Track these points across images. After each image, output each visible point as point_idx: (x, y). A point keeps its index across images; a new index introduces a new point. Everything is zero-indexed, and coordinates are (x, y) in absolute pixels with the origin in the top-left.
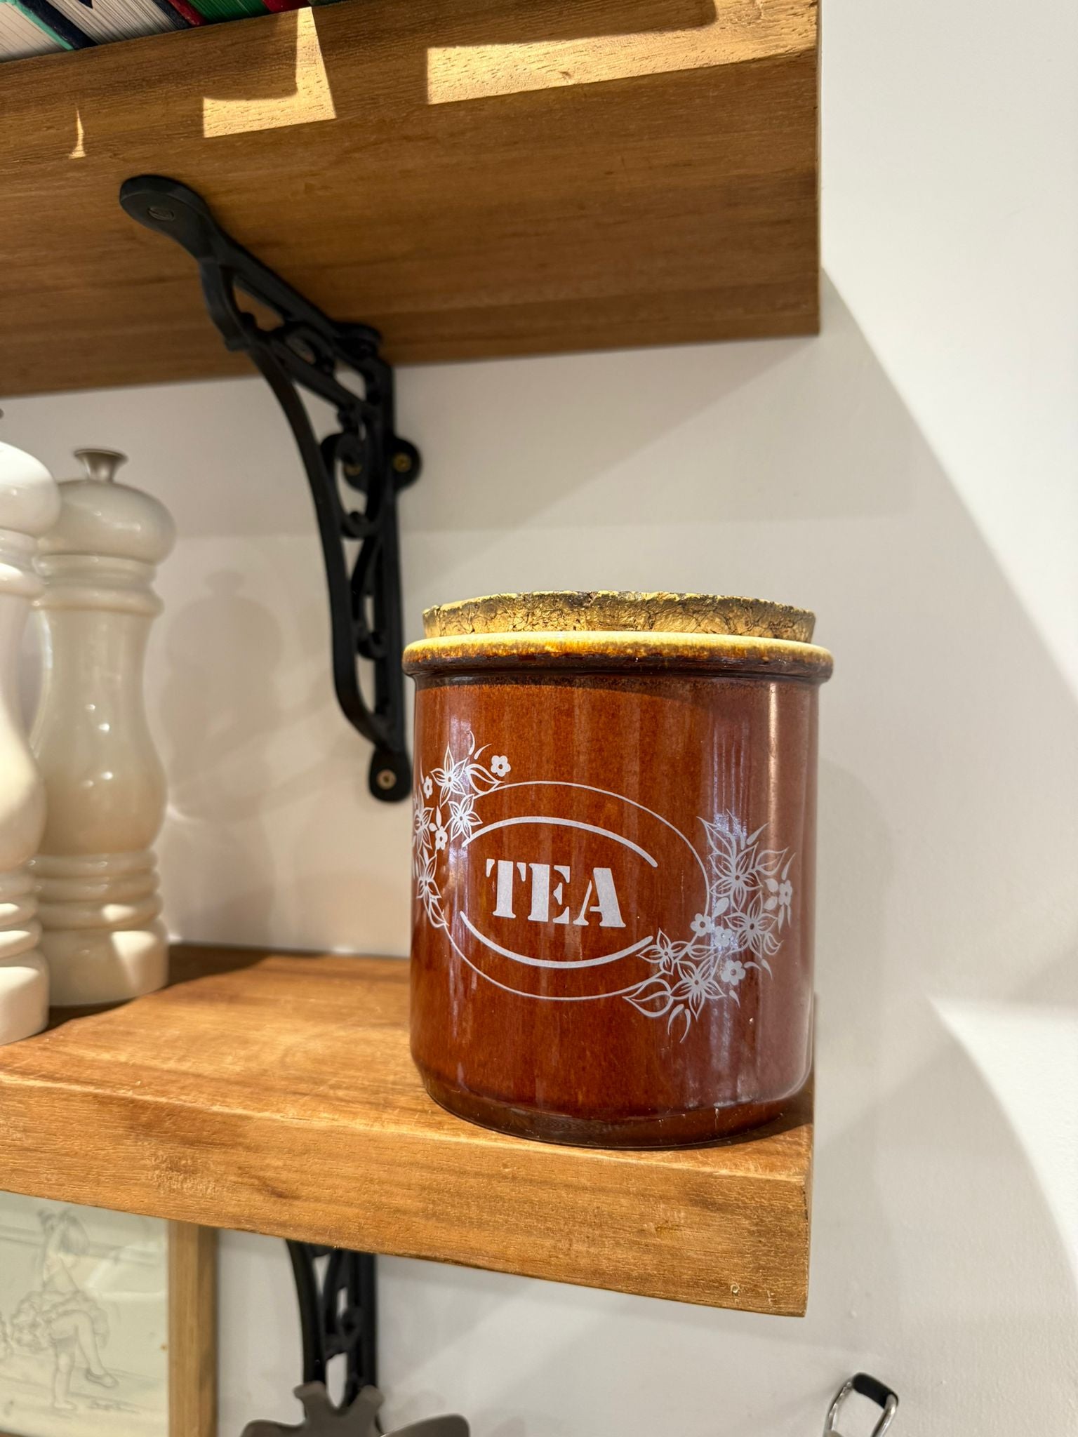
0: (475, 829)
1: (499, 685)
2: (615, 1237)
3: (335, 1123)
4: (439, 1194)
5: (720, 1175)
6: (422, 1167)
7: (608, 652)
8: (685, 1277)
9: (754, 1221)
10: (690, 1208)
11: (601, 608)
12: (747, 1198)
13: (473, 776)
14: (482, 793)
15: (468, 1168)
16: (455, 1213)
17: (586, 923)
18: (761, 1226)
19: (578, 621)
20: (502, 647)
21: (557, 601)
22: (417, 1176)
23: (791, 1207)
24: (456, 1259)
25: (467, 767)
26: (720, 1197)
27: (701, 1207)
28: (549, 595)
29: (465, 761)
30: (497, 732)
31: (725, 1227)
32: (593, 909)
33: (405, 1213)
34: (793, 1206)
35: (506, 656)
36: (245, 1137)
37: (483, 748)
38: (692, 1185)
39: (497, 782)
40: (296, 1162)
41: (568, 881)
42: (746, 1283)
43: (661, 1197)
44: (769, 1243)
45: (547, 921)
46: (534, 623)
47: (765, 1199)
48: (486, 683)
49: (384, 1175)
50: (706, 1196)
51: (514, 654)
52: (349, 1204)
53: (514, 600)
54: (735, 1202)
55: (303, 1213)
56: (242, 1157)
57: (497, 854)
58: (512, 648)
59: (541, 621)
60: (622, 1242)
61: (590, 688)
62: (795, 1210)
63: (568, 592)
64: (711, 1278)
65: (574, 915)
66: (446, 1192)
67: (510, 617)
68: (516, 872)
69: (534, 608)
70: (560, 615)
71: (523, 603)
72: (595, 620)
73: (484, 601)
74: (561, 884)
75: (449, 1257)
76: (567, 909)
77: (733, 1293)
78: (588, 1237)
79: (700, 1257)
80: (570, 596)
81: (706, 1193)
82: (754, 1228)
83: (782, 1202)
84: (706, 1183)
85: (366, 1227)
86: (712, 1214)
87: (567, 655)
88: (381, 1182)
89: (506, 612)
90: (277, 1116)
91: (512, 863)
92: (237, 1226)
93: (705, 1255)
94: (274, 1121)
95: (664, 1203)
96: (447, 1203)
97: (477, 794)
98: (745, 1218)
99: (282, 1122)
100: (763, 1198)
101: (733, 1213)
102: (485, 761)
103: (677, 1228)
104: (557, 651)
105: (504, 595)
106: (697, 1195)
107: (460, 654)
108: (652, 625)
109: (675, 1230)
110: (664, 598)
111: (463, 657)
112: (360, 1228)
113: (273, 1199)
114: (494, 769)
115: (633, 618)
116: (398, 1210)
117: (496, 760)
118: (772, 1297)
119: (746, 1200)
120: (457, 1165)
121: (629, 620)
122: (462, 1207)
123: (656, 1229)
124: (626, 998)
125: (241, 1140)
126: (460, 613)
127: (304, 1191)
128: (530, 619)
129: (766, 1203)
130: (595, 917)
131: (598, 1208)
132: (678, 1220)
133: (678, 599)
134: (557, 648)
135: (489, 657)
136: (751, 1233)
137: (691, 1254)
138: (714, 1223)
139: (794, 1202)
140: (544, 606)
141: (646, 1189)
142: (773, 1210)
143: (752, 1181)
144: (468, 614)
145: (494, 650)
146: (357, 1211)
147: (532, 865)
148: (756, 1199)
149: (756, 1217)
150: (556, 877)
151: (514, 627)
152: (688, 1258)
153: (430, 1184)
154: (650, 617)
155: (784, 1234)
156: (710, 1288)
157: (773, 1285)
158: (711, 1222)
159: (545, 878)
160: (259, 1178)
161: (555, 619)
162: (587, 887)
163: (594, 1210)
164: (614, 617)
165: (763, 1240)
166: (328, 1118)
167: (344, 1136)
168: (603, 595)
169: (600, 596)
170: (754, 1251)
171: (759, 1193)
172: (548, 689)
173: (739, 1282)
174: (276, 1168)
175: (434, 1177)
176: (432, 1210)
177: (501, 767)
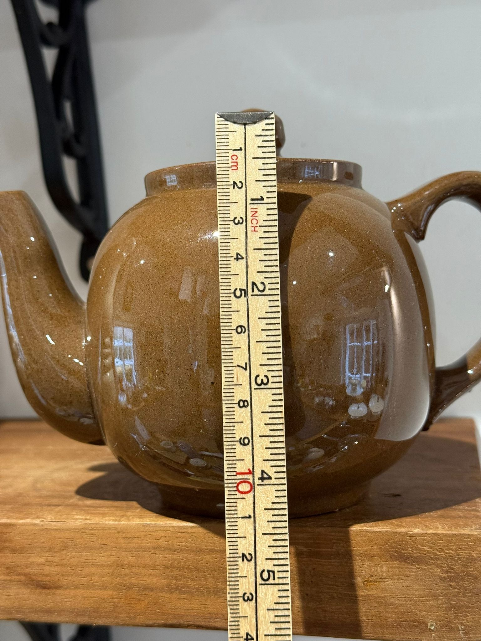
2: (329, 592)
3: (88, 522)
4: (180, 571)
5: (414, 534)
6: (164, 550)
8: (390, 620)
9: (445, 569)
10: (390, 563)
12: (438, 551)
15: (203, 547)
16: (194, 585)
18: (450, 573)
22: (161, 558)
23: (475, 555)
24: (198, 623)
26: (415, 552)
31: (421, 576)
33: (152, 590)
34: (477, 554)
36: (11, 541)
38: (391, 543)
40: (56, 558)
42: (440, 621)
43: (365, 556)
47: (453, 550)
49: (132, 560)
50: (403, 551)
52: (104, 587)
55: (66, 600)
56: (9, 559)
60: (335, 595)
62: (478, 557)
64: (411, 619)
66: (186, 568)
75: (191, 623)
77: (430, 629)
78: (307, 595)
79: (401, 602)
81: (403, 549)
82: (445, 575)
83: (467, 552)
84: (403, 541)
85: (119, 605)
86: (410, 566)
88: (130, 566)
90: (37, 521)
92: (9, 617)
93: (405, 600)
94: (35, 525)
95: (368, 560)
96: (186, 578)
98: (437, 567)
99: (42, 525)
100: (451, 549)
101: (426, 564)
103: (380, 580)
106: (396, 552)
109: (379, 582)
112: (115, 606)
113: (38, 591)
116: (146, 588)
118: (463, 629)
119: (437, 552)
120: (194, 545)
122: (200, 580)
123: (363, 583)
125: (7, 544)
127: (64, 581)
131: (314, 569)
132: (381, 574)
136: (443, 579)
137: (393, 600)
138: (412, 573)
139: (477, 550)
143: (441, 536)
146: (111, 592)
149: (446, 566)
152: (392, 604)
153: (172, 563)
156: (410, 627)
157: (464, 620)
158: (409, 573)
160: (25, 575)
163: (310, 572)
165: (452, 584)
166: (82, 519)
167: (96, 531)
170: (445, 594)
171: (447, 546)
173: (435, 619)
174: (39, 565)
175: (175, 557)
176: (175, 585)
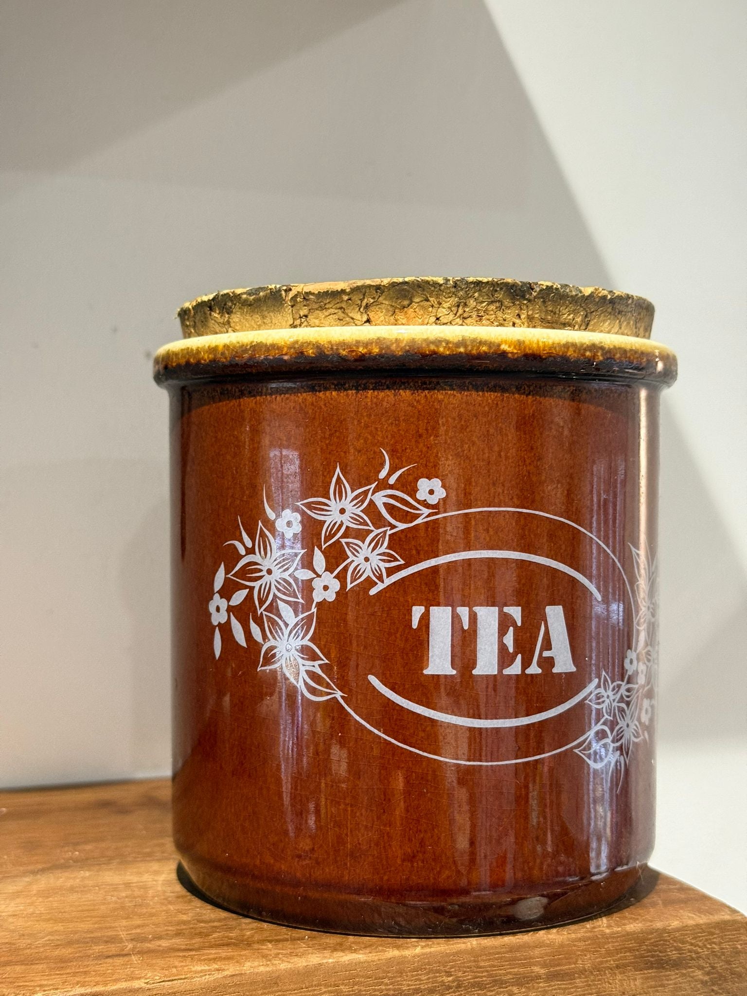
0: (391, 572)
1: (426, 392)
7: (569, 354)
11: (544, 302)
13: (385, 504)
14: (401, 526)
17: (539, 671)
19: (519, 316)
20: (444, 344)
21: (496, 291)
25: (377, 494)
27: (656, 968)
28: (488, 282)
29: (373, 486)
30: (424, 449)
32: (546, 654)
35: (449, 355)
37: (403, 470)
39: (426, 511)
41: (519, 624)
44: (720, 989)
45: (496, 673)
46: (465, 315)
48: (405, 389)
51: (460, 353)
53: (441, 285)
54: (689, 954)
57: (427, 600)
58: (458, 345)
59: (474, 314)
61: (540, 397)
63: (509, 280)
65: (526, 664)
67: (432, 306)
68: (456, 618)
69: (467, 297)
70: (499, 308)
71: (453, 290)
72: (537, 316)
73: (393, 285)
74: (511, 629)
76: (519, 657)
80: (514, 285)
87: (526, 356)
89: (427, 300)
91: (450, 608)
97: (393, 527)
102: (408, 485)
104: (515, 351)
105: (427, 278)
107: (376, 350)
108: (588, 324)
110: (600, 295)
111: (381, 356)
114: (422, 495)
115: (572, 315)
117: (424, 485)
121: (569, 318)
124: (576, 751)
126: (346, 298)
128: (460, 311)
129: (717, 948)
130: (547, 663)
133: (609, 297)
134: (515, 348)
135: (424, 356)
140: (480, 295)
141: (602, 962)
142: (723, 954)
144: (362, 300)
145: (432, 347)
147: (476, 609)
148: (709, 946)
150: (505, 622)
151: (438, 319)
154: (586, 316)
155: (733, 976)
159: (493, 622)
161: (492, 312)
162: (539, 630)
164: (555, 313)
168: (547, 286)
169: (544, 287)
172: (492, 396)
177: (431, 492)
